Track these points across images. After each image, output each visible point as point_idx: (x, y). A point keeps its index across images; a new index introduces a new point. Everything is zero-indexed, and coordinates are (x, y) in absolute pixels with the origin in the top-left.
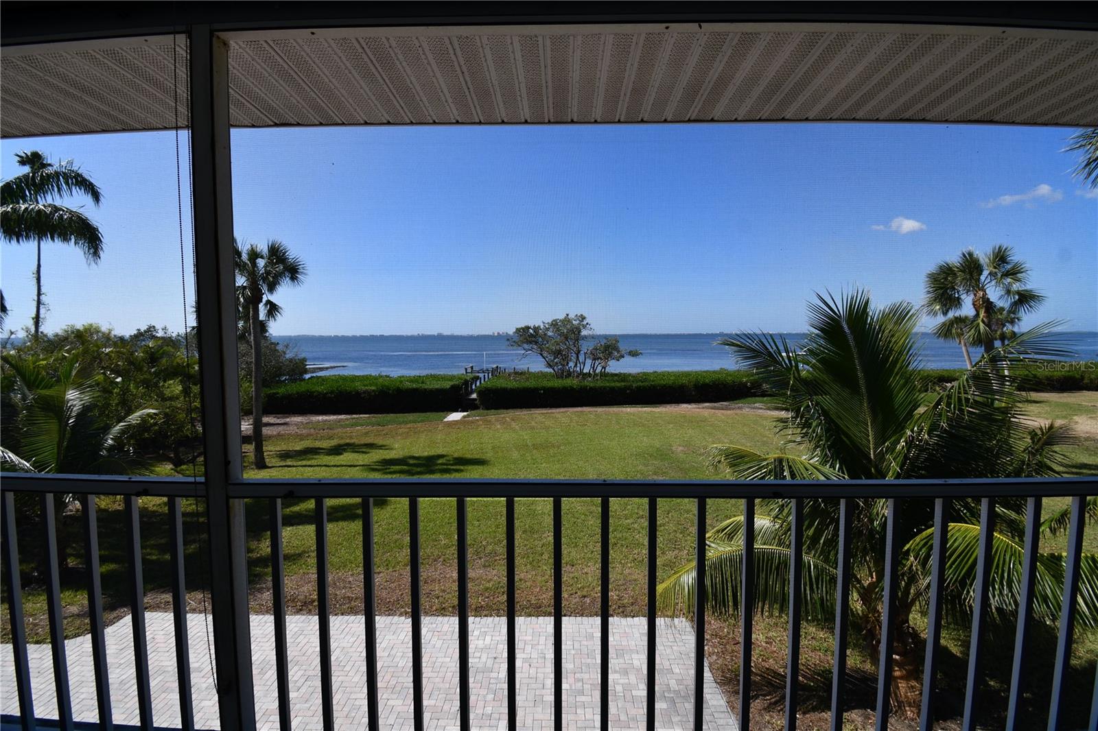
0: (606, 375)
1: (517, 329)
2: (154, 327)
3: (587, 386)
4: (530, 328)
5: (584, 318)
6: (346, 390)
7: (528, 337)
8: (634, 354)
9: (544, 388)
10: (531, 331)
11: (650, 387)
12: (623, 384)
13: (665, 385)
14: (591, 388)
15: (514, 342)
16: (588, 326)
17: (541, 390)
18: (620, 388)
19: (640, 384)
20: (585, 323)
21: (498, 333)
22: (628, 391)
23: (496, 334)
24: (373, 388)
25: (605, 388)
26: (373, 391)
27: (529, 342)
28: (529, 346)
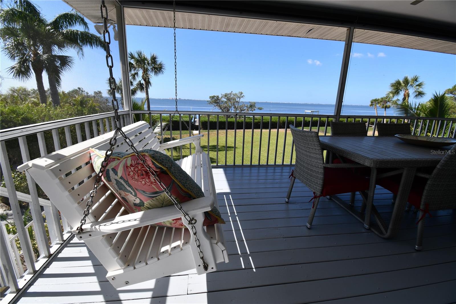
4: (215, 96)
5: (242, 93)
7: (215, 100)
8: (260, 109)
10: (215, 98)
15: (210, 102)
16: (244, 97)
20: (242, 95)
21: (172, 98)
23: (171, 99)
27: (215, 103)
28: (216, 105)
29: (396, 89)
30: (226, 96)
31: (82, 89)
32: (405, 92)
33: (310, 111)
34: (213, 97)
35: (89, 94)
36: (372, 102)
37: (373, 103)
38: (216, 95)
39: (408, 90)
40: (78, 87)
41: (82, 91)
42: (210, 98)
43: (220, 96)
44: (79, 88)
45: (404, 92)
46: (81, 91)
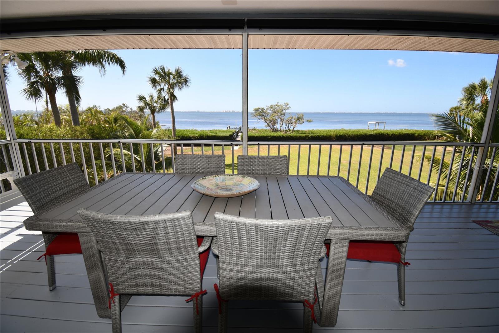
0: (293, 131)
1: (254, 109)
2: (95, 106)
3: (289, 136)
4: (260, 109)
5: (288, 104)
6: (185, 136)
7: (259, 113)
8: (309, 121)
9: (271, 136)
10: (260, 110)
11: (317, 136)
12: (305, 135)
13: (323, 136)
14: (291, 136)
15: (254, 115)
16: (290, 108)
17: (269, 137)
18: (303, 137)
19: (312, 135)
20: (288, 106)
22: (307, 138)
24: (197, 135)
25: (297, 136)
26: (197, 136)
27: (260, 115)
28: (260, 117)
29: (470, 94)
30: (271, 108)
31: (126, 105)
32: (483, 98)
33: (375, 123)
34: (257, 109)
35: (133, 110)
36: (451, 111)
37: (453, 112)
38: (261, 107)
39: (486, 96)
40: (123, 103)
41: (127, 107)
42: (254, 111)
43: (265, 108)
44: (124, 105)
45: (481, 98)
46: (125, 107)
